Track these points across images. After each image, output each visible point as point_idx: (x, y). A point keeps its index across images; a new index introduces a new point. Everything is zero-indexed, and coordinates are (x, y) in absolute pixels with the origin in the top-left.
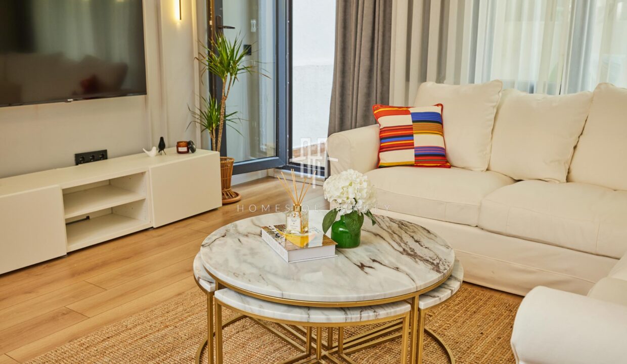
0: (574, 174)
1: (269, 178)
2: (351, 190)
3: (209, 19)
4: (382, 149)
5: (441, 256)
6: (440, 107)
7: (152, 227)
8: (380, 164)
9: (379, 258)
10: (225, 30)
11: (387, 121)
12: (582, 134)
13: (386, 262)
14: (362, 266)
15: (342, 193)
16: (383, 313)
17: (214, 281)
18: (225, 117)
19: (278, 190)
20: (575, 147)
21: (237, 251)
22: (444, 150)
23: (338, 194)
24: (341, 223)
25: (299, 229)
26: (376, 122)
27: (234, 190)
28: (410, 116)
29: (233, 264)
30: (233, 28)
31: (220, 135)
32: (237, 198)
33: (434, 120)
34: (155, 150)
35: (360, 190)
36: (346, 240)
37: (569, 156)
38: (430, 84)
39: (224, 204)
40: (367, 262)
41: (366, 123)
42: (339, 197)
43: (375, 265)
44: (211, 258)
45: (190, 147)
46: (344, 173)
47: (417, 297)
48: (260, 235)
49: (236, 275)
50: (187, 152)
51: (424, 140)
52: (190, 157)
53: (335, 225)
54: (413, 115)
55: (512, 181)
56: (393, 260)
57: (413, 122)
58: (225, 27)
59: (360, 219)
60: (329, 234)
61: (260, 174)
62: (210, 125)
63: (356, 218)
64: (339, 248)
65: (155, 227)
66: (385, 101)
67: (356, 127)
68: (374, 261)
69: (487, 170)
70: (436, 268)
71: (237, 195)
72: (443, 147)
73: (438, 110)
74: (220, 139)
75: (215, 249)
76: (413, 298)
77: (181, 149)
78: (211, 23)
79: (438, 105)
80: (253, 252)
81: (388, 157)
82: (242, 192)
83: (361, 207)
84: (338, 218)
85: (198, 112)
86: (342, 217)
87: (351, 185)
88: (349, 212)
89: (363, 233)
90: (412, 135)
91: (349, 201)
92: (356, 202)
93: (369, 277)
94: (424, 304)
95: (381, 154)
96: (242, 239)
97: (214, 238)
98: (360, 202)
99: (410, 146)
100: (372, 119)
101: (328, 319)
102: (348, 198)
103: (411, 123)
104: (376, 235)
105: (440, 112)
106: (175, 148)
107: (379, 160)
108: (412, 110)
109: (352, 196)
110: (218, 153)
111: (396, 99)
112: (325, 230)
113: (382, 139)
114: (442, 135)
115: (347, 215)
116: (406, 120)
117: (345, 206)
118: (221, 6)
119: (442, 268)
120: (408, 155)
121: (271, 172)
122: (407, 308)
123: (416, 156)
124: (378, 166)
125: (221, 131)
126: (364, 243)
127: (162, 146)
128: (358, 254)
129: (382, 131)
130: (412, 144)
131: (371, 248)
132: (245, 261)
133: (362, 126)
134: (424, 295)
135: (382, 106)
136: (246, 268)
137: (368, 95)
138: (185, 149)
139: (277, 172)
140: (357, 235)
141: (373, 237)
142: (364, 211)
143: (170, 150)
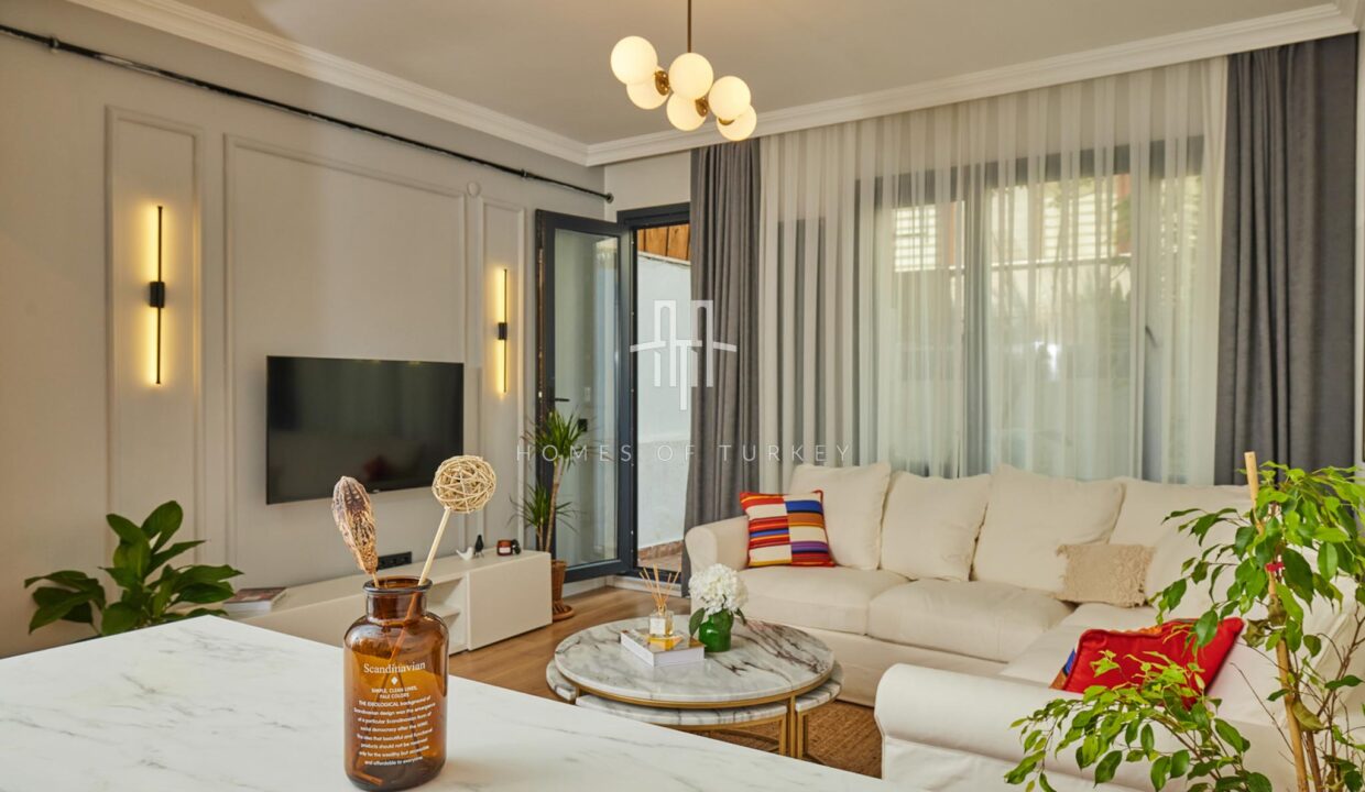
0: (978, 571)
1: (607, 589)
2: (719, 585)
3: (538, 390)
4: (752, 546)
5: (819, 658)
6: (819, 495)
7: (467, 650)
8: (751, 564)
9: (753, 661)
10: (557, 404)
11: (757, 512)
12: (983, 524)
13: (759, 665)
14: (734, 669)
15: (710, 589)
16: (757, 715)
17: (574, 688)
18: (556, 508)
19: (621, 603)
20: (977, 540)
21: (596, 657)
22: (826, 545)
23: (706, 590)
24: (708, 625)
25: (663, 632)
26: (744, 513)
27: (565, 603)
28: (784, 506)
29: (594, 669)
30: (567, 400)
31: (550, 532)
32: (570, 613)
33: (812, 510)
34: (471, 550)
35: (730, 586)
36: (716, 644)
37: (970, 550)
38: (807, 466)
39: (555, 621)
40: (738, 664)
41: (731, 515)
42: (707, 594)
43: (748, 667)
44: (568, 664)
45: (514, 547)
46: (712, 568)
47: (793, 698)
48: (619, 641)
49: (600, 679)
50: (511, 554)
51: (801, 533)
52: (514, 560)
53: (703, 627)
54: (789, 504)
55: (905, 580)
56: (767, 663)
57: (788, 512)
58: (558, 400)
59: (730, 619)
60: (697, 635)
61: (596, 583)
62: (536, 520)
63: (725, 618)
64: (709, 652)
65: (470, 648)
66: (753, 486)
67: (719, 520)
68: (747, 663)
69: (879, 568)
70: (814, 669)
71: (570, 609)
72: (824, 540)
73: (816, 498)
74: (549, 537)
75: (571, 656)
76: (789, 699)
77: (502, 550)
78: (540, 394)
79: (816, 492)
80: (614, 658)
81: (759, 555)
82: (575, 605)
83: (731, 605)
84: (705, 620)
85: (521, 502)
86: (710, 616)
87: (719, 580)
88: (718, 610)
89: (733, 638)
90: (786, 528)
91: (718, 598)
92: (726, 599)
93: (742, 678)
94: (800, 707)
95: (751, 551)
96: (599, 645)
97: (568, 645)
98: (730, 599)
99: (786, 541)
100: (738, 509)
101: (701, 721)
102: (716, 595)
103: (785, 514)
104: (748, 639)
105: (819, 500)
106: (495, 549)
107: (749, 558)
108: (786, 499)
109: (720, 593)
110: (547, 555)
111: (767, 485)
112: (692, 632)
113: (751, 533)
114: (824, 527)
115: (716, 615)
116: (779, 510)
117: (714, 604)
118: (554, 375)
119: (819, 669)
120: (784, 553)
121: (610, 580)
122: (783, 709)
123: (794, 553)
124: (748, 565)
125: (550, 526)
126: (736, 647)
127: (479, 546)
128: (730, 657)
129: (751, 524)
130: (788, 539)
131: (744, 652)
132: (607, 666)
133: (726, 518)
134: (801, 697)
135: (750, 494)
136: (608, 672)
137: (733, 479)
138: (507, 550)
139: (618, 580)
140: (727, 637)
141: (745, 642)
142: (734, 609)
143: (489, 551)
